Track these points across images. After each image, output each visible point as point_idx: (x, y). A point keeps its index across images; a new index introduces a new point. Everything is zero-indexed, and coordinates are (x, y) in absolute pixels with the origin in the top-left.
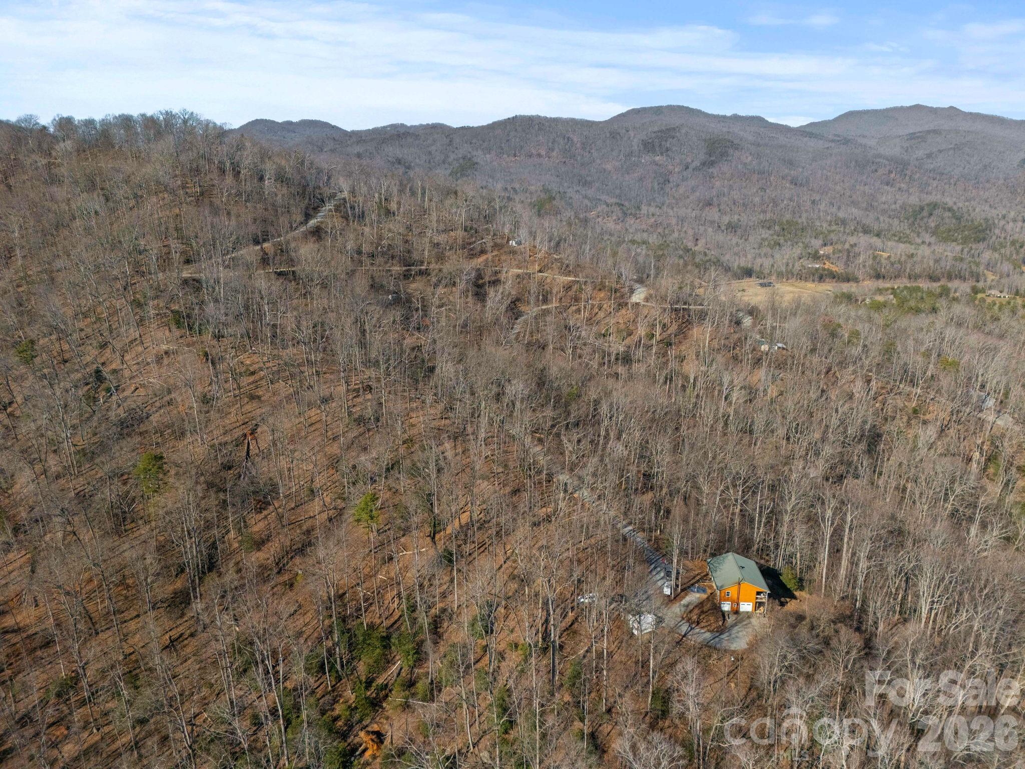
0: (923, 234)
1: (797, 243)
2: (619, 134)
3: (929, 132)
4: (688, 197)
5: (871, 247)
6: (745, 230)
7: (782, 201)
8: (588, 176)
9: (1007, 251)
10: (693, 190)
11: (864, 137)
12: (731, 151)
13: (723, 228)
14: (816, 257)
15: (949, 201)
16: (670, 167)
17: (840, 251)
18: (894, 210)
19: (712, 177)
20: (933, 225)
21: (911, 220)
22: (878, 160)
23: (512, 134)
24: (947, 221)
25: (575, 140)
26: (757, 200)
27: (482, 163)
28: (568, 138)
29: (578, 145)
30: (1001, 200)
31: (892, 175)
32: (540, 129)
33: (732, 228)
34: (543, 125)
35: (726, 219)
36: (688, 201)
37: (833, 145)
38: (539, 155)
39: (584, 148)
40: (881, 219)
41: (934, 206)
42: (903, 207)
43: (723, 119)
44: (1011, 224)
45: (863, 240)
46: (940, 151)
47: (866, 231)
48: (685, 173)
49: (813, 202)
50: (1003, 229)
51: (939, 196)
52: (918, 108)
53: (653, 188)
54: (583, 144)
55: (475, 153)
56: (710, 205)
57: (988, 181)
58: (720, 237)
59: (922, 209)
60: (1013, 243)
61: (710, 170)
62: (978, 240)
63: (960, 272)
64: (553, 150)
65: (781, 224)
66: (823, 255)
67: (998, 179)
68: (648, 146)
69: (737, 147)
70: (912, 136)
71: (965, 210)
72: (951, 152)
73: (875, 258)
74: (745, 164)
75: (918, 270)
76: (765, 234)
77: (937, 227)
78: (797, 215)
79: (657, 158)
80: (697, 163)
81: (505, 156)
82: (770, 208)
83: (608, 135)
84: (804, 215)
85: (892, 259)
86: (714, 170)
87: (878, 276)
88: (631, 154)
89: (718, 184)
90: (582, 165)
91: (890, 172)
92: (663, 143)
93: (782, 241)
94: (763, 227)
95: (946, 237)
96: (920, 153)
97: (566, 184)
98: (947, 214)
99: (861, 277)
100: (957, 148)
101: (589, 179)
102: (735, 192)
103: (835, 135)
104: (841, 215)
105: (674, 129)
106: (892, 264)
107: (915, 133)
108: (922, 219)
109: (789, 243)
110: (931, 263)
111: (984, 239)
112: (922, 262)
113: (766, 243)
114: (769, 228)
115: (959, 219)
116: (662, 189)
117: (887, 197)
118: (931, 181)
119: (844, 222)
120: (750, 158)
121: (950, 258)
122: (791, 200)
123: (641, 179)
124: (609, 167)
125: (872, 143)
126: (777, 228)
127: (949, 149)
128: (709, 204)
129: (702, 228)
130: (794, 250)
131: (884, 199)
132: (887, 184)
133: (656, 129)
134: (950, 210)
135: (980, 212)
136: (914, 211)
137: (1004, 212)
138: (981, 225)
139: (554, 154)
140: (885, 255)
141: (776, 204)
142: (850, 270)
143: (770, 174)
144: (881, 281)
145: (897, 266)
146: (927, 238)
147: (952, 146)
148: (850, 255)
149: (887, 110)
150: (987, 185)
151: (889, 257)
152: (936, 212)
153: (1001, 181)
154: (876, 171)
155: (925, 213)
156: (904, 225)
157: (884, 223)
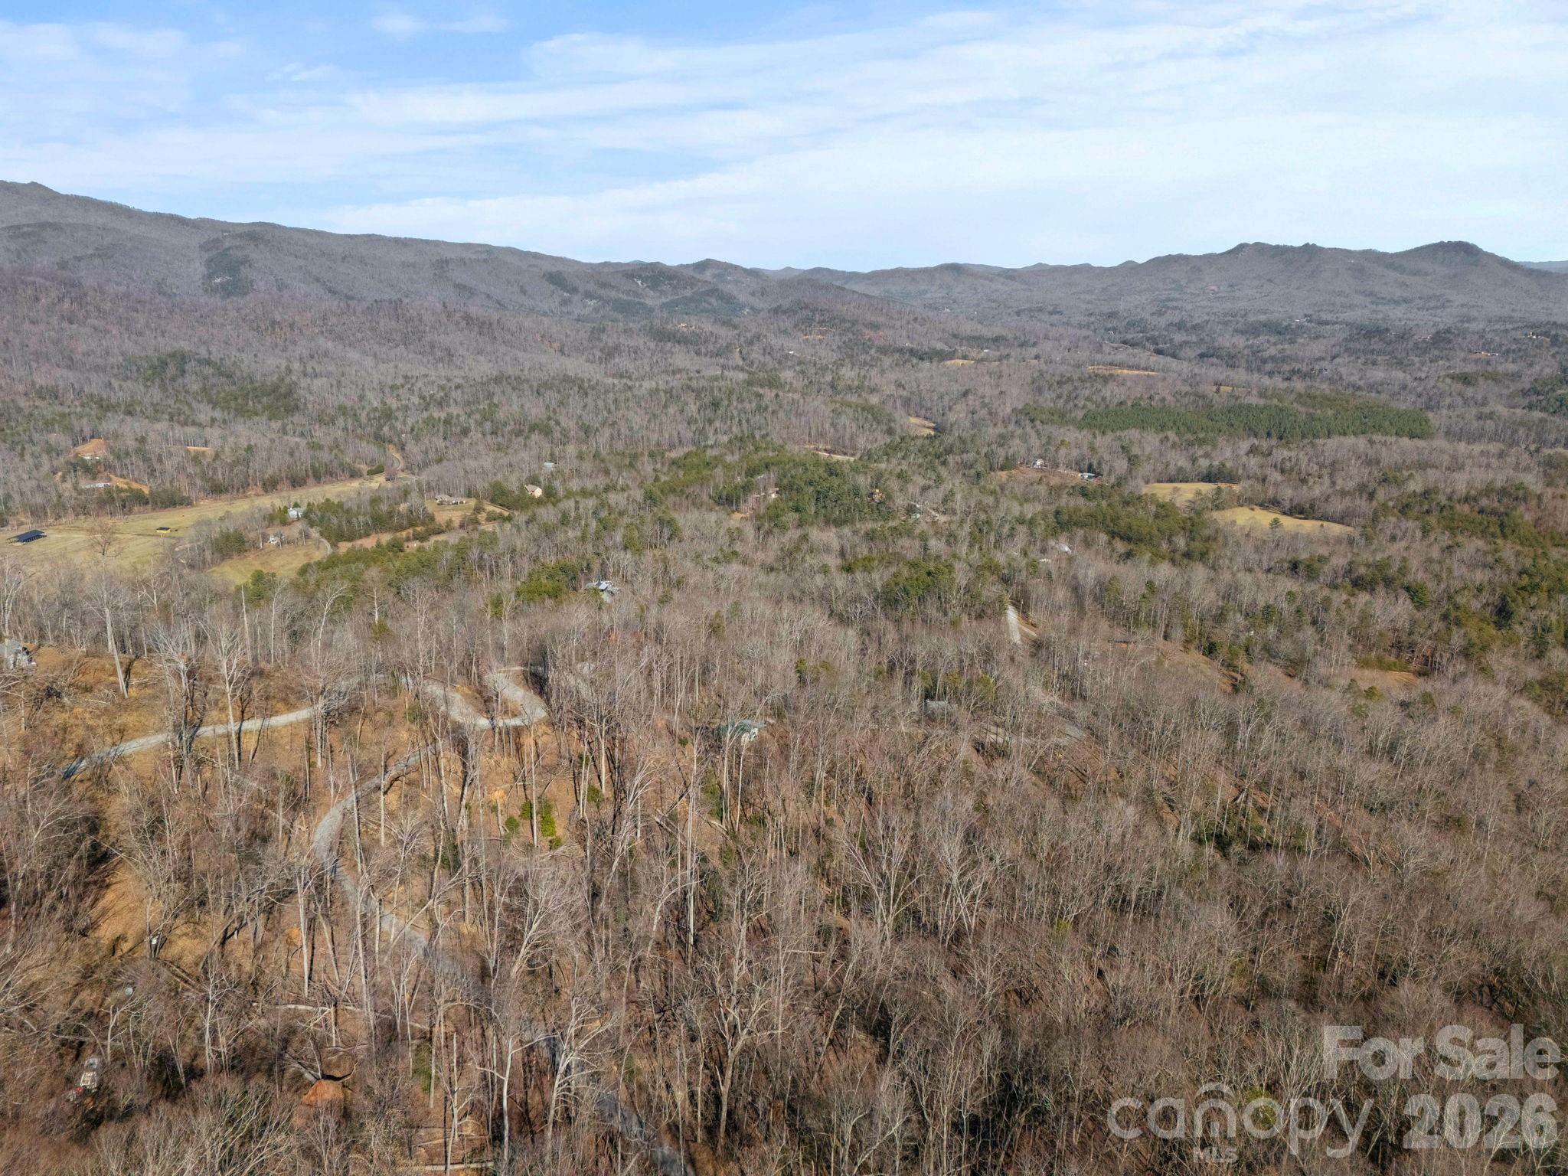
9: (344, 422)
15: (198, 348)
18: (118, 367)
20: (196, 387)
21: (157, 382)
24: (214, 380)
40: (113, 384)
41: (179, 357)
42: (128, 358)
46: (79, 259)
59: (164, 364)
60: (340, 410)
62: (291, 410)
66: (96, 462)
72: (95, 261)
77: (204, 391)
95: (239, 408)
98: (208, 370)
99: (192, 495)
100: (102, 255)
107: (18, 227)
108: (173, 379)
111: (297, 408)
115: (230, 377)
127: (91, 256)
131: (84, 348)
132: (70, 320)
134: (208, 362)
136: (153, 367)
138: (273, 386)
142: (165, 484)
144: (224, 497)
147: (91, 251)
152: (187, 367)
154: (37, 299)
155: (171, 370)
156: (156, 394)
157: (122, 390)
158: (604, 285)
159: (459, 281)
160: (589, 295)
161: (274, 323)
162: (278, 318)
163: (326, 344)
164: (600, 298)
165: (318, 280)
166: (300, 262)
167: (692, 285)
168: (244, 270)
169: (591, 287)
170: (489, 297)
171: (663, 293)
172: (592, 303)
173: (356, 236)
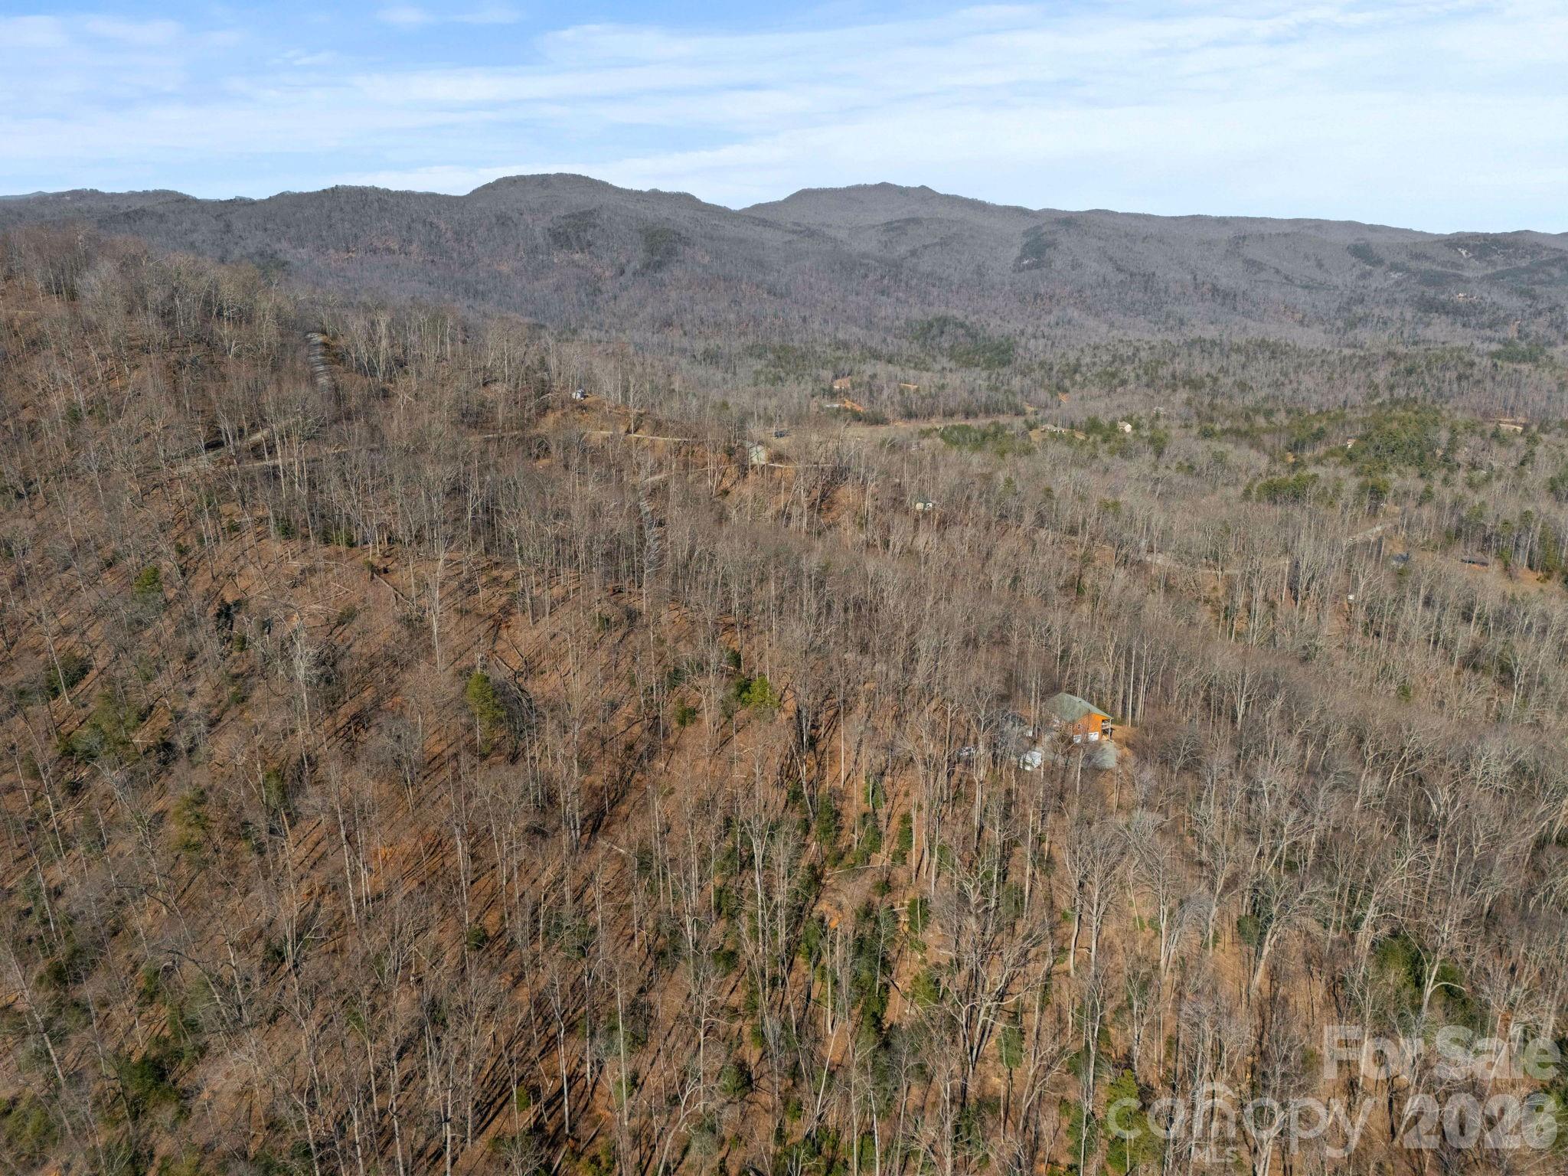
0: (939, 358)
1: (802, 376)
2: (510, 218)
3: (908, 221)
4: (636, 315)
5: (891, 378)
6: (730, 361)
7: (765, 318)
8: (477, 283)
9: (1038, 374)
10: (642, 304)
11: (830, 226)
12: (680, 247)
13: (699, 357)
14: (833, 395)
15: (959, 315)
16: (598, 270)
17: (860, 385)
18: (898, 328)
19: (662, 284)
20: (946, 345)
21: (921, 340)
22: (866, 261)
23: (336, 215)
24: (961, 340)
25: (443, 226)
26: (732, 317)
27: (297, 263)
28: (431, 224)
29: (449, 235)
30: (1011, 311)
31: (886, 282)
32: (382, 209)
33: (711, 357)
34: (386, 202)
35: (700, 346)
36: (637, 320)
37: (795, 237)
38: (389, 250)
39: (458, 240)
40: (889, 340)
41: (944, 321)
42: (908, 322)
43: (638, 195)
44: (1032, 341)
45: (881, 368)
46: (925, 247)
47: (876, 356)
48: (622, 279)
49: (804, 320)
50: (1026, 349)
51: (943, 308)
52: (884, 187)
53: (580, 300)
54: (456, 233)
55: (277, 246)
56: (670, 325)
57: (993, 288)
58: (700, 371)
59: (931, 325)
60: (1042, 364)
61: (658, 275)
62: (1004, 363)
63: (997, 403)
64: (410, 242)
65: (774, 350)
66: (841, 391)
67: (1003, 284)
68: (560, 238)
69: (687, 242)
70: (889, 227)
71: (978, 326)
72: (938, 248)
73: (902, 392)
74: (704, 266)
75: (952, 405)
76: (758, 365)
77: (952, 347)
78: (787, 338)
79: (577, 257)
80: (636, 265)
81: (332, 251)
82: (750, 329)
83: (494, 220)
84: (797, 337)
85: (923, 393)
86: (664, 275)
87: (910, 415)
88: (535, 250)
89: (673, 295)
90: (463, 265)
91: (883, 277)
92: (582, 234)
93: (783, 375)
94: (751, 355)
95: (967, 361)
96: (902, 250)
97: (447, 296)
98: (961, 331)
99: (891, 418)
100: (944, 243)
101: (481, 287)
102: (698, 307)
103: (795, 224)
104: (840, 336)
105: (591, 213)
106: (923, 398)
107: (891, 223)
108: (933, 339)
109: (792, 376)
110: (965, 395)
111: (1009, 362)
112: (955, 394)
113: (763, 378)
114: (760, 357)
115: (974, 337)
116: (594, 302)
117: (886, 309)
118: (931, 288)
119: (845, 345)
120: (707, 258)
121: (983, 388)
122: (776, 316)
123: (558, 288)
124: (505, 269)
125: (842, 235)
126: (771, 356)
127: (935, 244)
128: (668, 323)
129: (672, 359)
130: (802, 386)
131: (883, 314)
132: (883, 293)
133: (563, 213)
134: (962, 325)
135: (996, 328)
136: (922, 329)
137: (1021, 327)
138: (1001, 344)
139: (414, 247)
140: (913, 387)
141: (757, 324)
142: (877, 408)
143: (740, 280)
144: (913, 421)
145: (929, 401)
146: (945, 362)
147: (937, 240)
148: (872, 390)
149: (849, 189)
150: (994, 293)
151: (917, 390)
152: (946, 329)
153: (1007, 288)
154: (866, 276)
155: (935, 331)
156: (916, 348)
157: (892, 345)
158: (1417, 257)
159: (1250, 256)
160: (1394, 267)
161: (1037, 296)
162: (1042, 291)
163: (1074, 313)
164: (1408, 270)
165: (1111, 259)
166: (1102, 244)
167: (1533, 254)
168: (1049, 252)
169: (1402, 258)
170: (1277, 272)
171: (1493, 264)
172: (1395, 276)
173: (1181, 218)
